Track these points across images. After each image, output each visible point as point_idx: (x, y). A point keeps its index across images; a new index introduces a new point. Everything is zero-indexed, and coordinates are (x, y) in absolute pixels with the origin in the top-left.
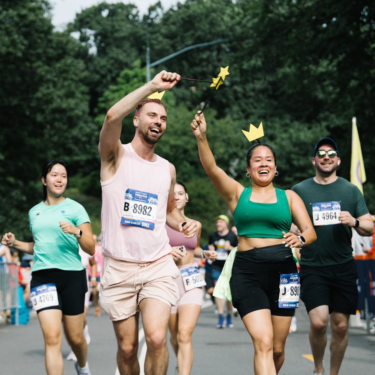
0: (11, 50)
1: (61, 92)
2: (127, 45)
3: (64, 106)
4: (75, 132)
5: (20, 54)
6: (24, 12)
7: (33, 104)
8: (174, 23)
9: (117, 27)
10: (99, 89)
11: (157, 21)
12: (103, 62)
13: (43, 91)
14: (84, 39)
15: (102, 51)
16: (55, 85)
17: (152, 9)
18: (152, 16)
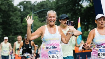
0: (5, 9)
1: (15, 18)
2: (29, 9)
3: (16, 21)
4: (18, 26)
5: (7, 10)
6: (8, 2)
7: (9, 20)
8: (39, 5)
9: (27, 6)
10: (23, 18)
12: (24, 12)
13: (11, 18)
14: (20, 7)
15: (24, 10)
16: (14, 16)
17: (35, 2)
18: (35, 4)
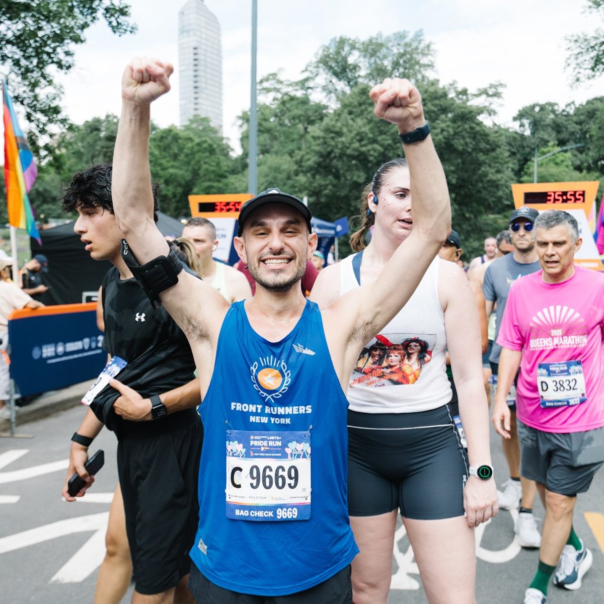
0: (465, 147)
1: (494, 170)
2: (550, 130)
3: (494, 178)
5: (470, 150)
8: (582, 114)
9: (544, 118)
11: (572, 112)
12: (533, 141)
13: (483, 169)
14: (522, 125)
15: (533, 133)
16: (490, 166)
17: (568, 105)
18: (568, 109)
